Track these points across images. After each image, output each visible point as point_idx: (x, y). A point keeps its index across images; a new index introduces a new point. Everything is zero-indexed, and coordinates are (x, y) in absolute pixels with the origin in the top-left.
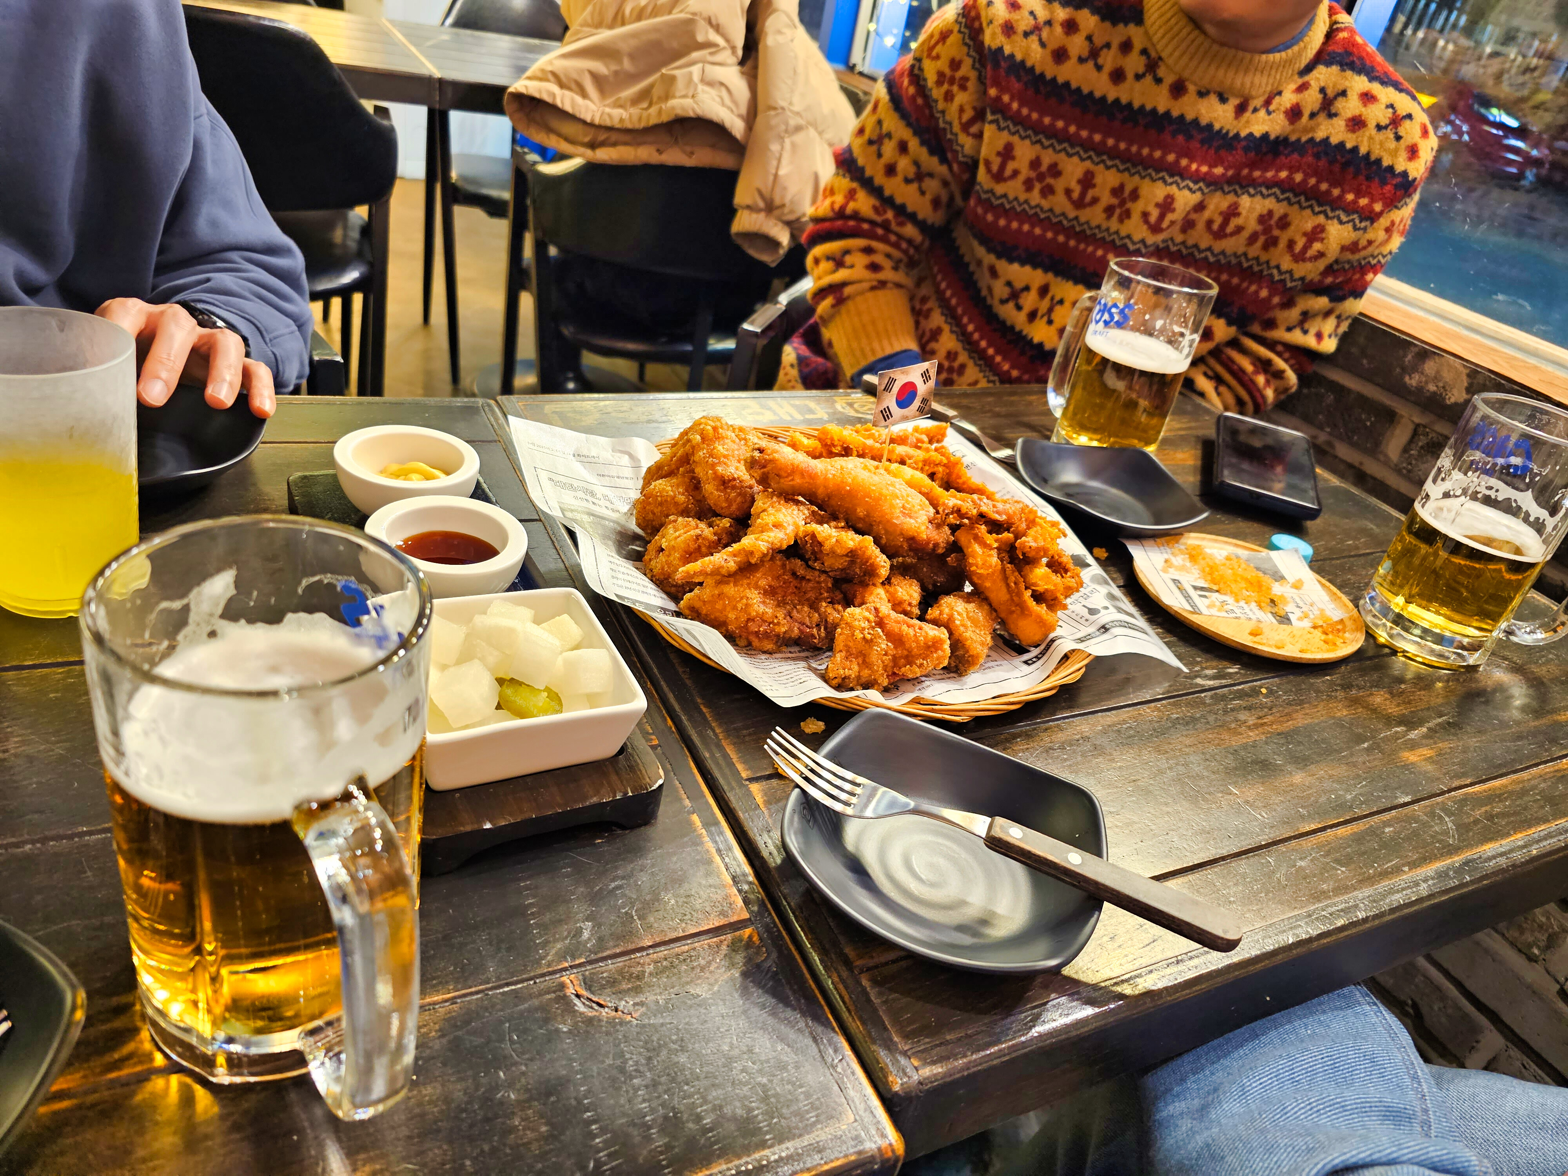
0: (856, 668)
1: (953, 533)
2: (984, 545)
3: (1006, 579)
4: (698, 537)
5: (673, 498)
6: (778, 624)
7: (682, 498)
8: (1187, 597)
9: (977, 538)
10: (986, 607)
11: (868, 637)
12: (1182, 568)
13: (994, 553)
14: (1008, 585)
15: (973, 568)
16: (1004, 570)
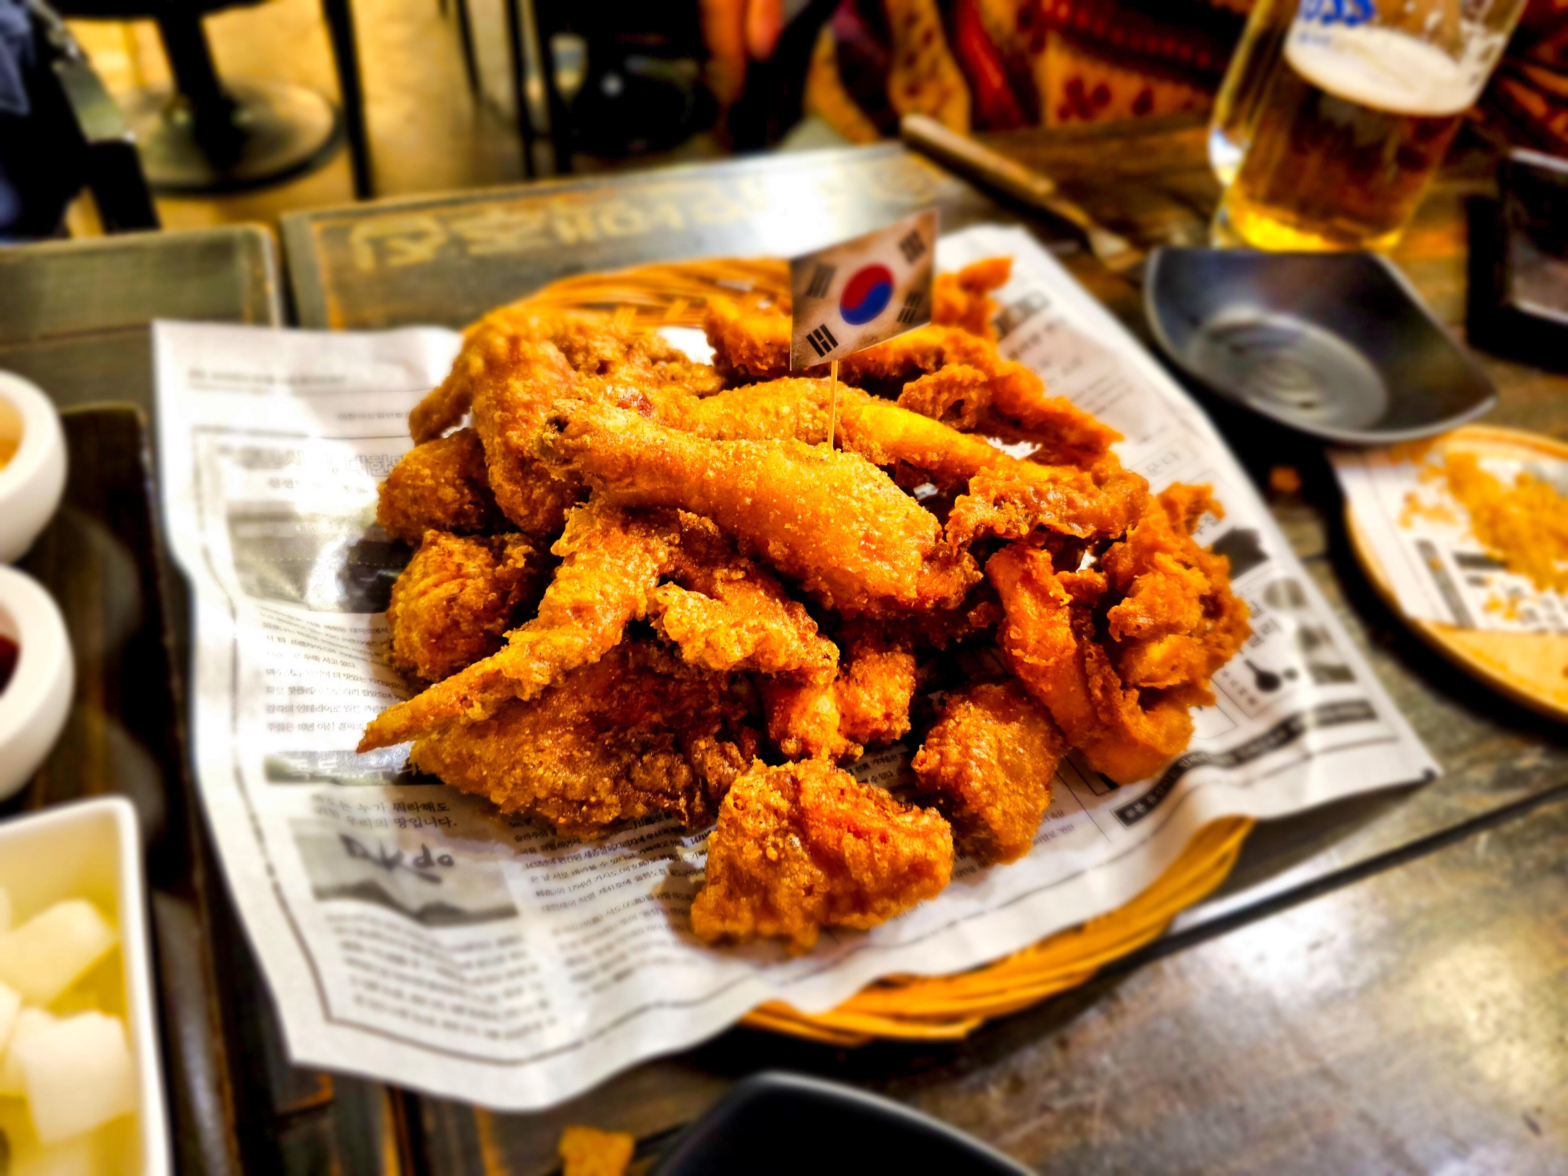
0: (746, 916)
1: (981, 565)
2: (1042, 595)
3: (1085, 678)
4: (452, 600)
5: (434, 490)
6: (600, 804)
7: (449, 493)
8: (1447, 588)
9: (1028, 580)
10: (1043, 726)
11: (772, 854)
12: (1438, 514)
13: (1063, 617)
14: (1089, 694)
15: (1017, 652)
16: (1080, 657)
